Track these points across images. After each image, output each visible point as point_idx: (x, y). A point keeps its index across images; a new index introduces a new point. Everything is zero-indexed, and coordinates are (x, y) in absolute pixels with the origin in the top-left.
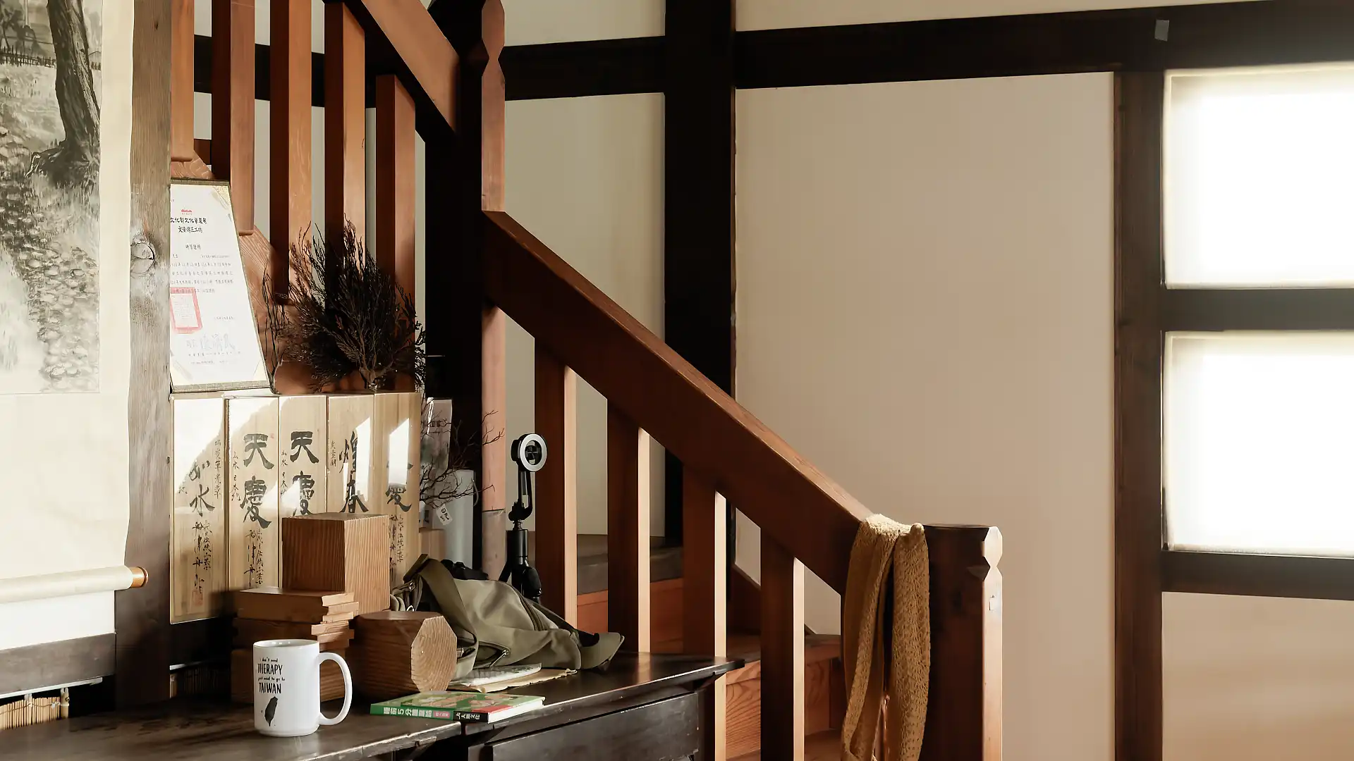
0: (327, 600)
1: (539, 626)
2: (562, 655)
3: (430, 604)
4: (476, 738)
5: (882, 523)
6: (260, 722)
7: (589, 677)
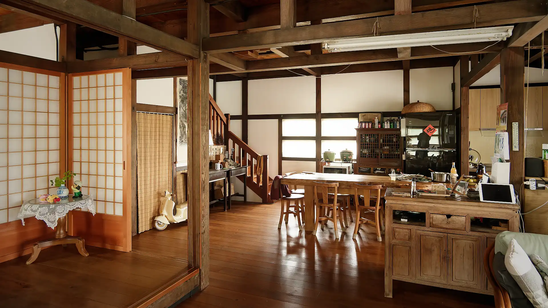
0: (219, 161)
1: (234, 163)
2: (236, 165)
3: (226, 161)
4: (231, 170)
5: (259, 155)
6: (216, 169)
7: (238, 167)
